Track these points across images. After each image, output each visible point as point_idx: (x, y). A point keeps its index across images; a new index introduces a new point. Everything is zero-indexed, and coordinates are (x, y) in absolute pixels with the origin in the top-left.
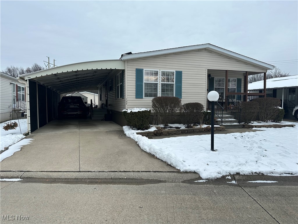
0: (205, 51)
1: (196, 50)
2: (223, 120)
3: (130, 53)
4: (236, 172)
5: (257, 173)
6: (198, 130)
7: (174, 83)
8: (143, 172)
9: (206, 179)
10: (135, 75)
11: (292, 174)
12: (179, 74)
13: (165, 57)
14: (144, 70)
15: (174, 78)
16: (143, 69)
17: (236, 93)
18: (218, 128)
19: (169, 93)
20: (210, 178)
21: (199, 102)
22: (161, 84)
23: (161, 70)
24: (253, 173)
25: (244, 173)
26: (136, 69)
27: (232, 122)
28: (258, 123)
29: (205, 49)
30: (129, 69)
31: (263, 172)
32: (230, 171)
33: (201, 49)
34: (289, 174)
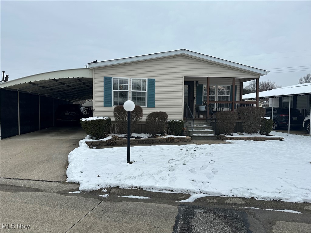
0: (181, 57)
1: (171, 57)
2: (194, 130)
3: (96, 62)
4: (116, 185)
5: (136, 188)
6: (159, 141)
7: (147, 91)
8: (33, 180)
9: (82, 191)
10: (103, 83)
11: (172, 191)
12: (152, 82)
13: (136, 65)
14: (113, 78)
15: (146, 86)
16: (111, 77)
17: (230, 102)
18: (182, 139)
19: (141, 101)
20: (86, 189)
21: (164, 111)
22: (131, 92)
23: (132, 78)
24: (133, 187)
25: (124, 187)
26: (104, 77)
27: (207, 133)
28: (240, 134)
29: (182, 56)
30: (96, 77)
31: (143, 187)
32: (111, 184)
33: (176, 56)
34: (170, 190)
